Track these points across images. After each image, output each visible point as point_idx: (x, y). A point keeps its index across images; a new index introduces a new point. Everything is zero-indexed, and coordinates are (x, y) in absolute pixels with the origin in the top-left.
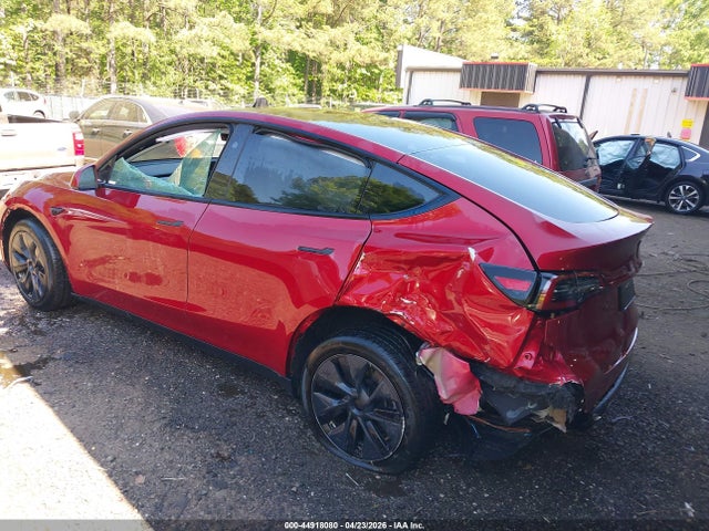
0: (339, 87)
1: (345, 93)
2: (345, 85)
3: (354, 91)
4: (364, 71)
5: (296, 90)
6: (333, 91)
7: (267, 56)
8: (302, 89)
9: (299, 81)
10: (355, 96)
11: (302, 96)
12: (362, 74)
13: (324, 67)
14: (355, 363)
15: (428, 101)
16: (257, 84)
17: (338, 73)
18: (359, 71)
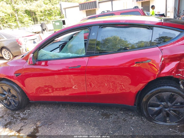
0: (42, 18)
1: (44, 19)
2: (44, 17)
3: (47, 18)
4: (48, 12)
5: (30, 21)
6: (41, 19)
7: (19, 13)
8: (32, 20)
9: (31, 18)
10: (48, 19)
11: (33, 22)
12: (47, 13)
13: (37, 13)
14: (165, 95)
15: (103, 12)
16: (18, 22)
17: (41, 14)
18: (46, 12)
